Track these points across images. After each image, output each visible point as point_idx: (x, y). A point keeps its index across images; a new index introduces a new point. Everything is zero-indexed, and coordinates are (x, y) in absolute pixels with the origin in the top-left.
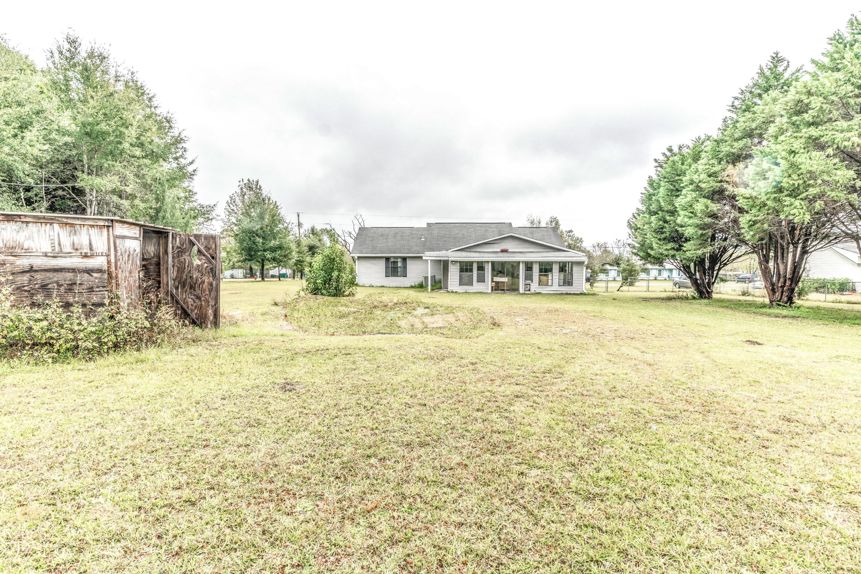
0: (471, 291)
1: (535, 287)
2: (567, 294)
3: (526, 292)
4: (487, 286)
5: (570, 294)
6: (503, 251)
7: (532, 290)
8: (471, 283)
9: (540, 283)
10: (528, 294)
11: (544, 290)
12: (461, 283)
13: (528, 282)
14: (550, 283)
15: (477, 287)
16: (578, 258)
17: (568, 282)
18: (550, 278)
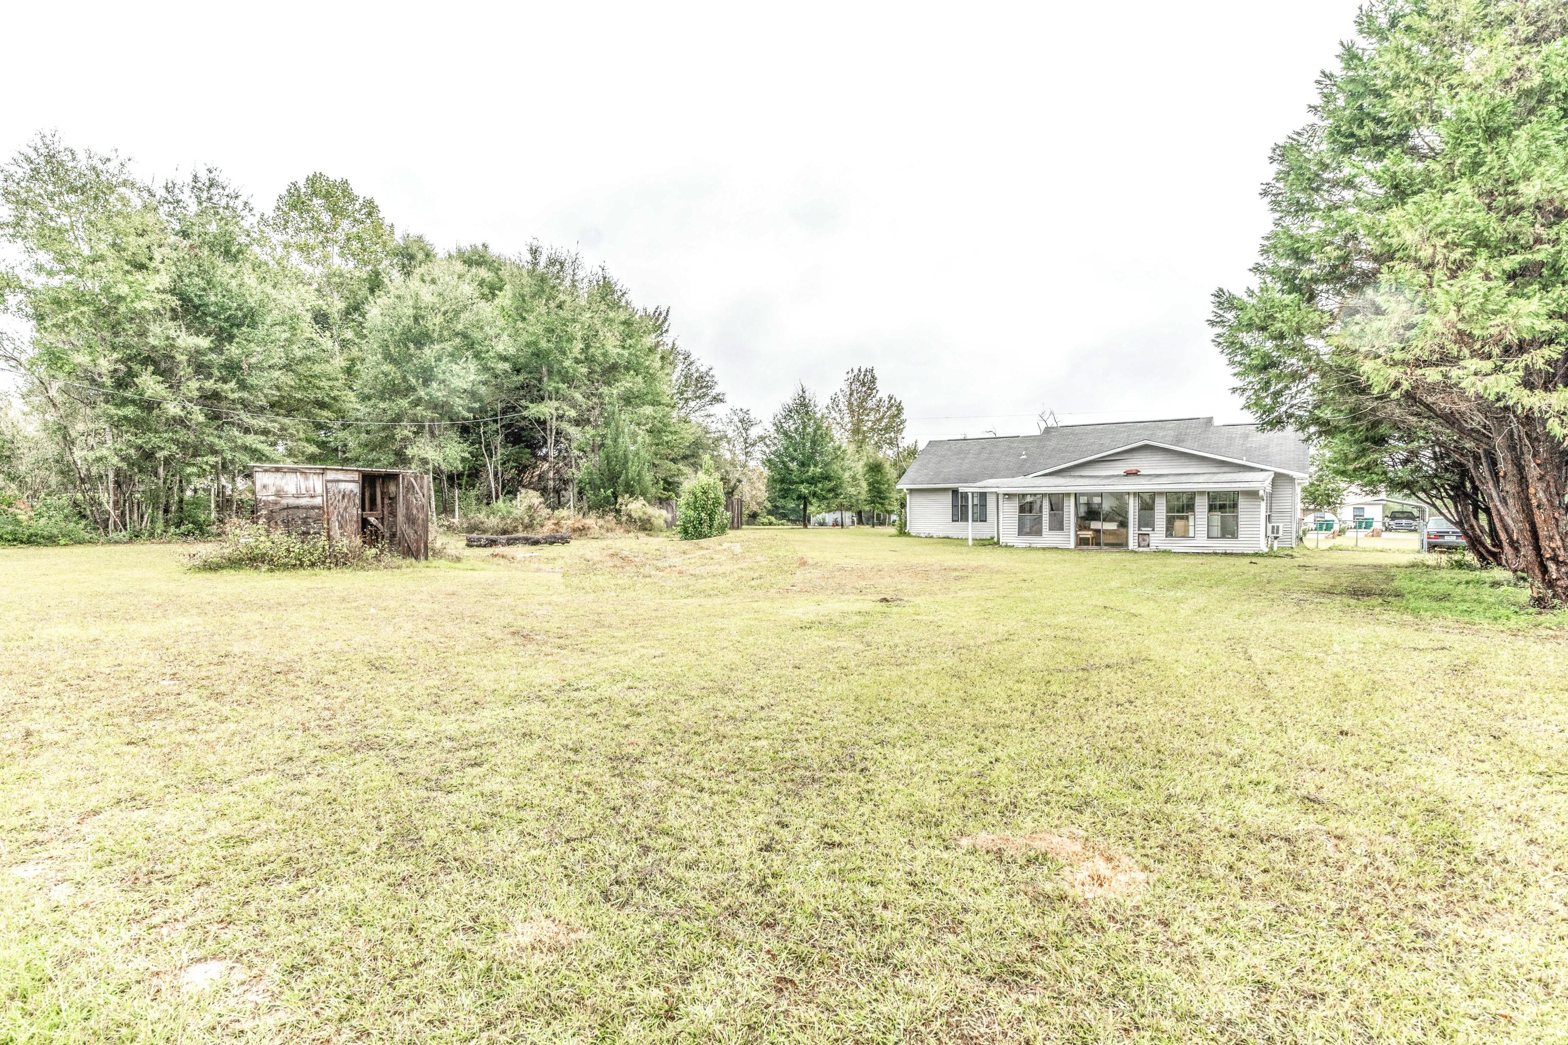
0: (1039, 546)
1: (1158, 539)
2: (1226, 554)
3: (1141, 549)
4: (1068, 537)
5: (1231, 554)
6: (1128, 474)
7: (1153, 547)
8: (1039, 533)
9: (1170, 532)
10: (1146, 553)
11: (1177, 545)
12: (1021, 532)
13: (1145, 530)
14: (1191, 534)
15: (1049, 538)
16: (1246, 485)
17: (1228, 531)
18: (1191, 523)
